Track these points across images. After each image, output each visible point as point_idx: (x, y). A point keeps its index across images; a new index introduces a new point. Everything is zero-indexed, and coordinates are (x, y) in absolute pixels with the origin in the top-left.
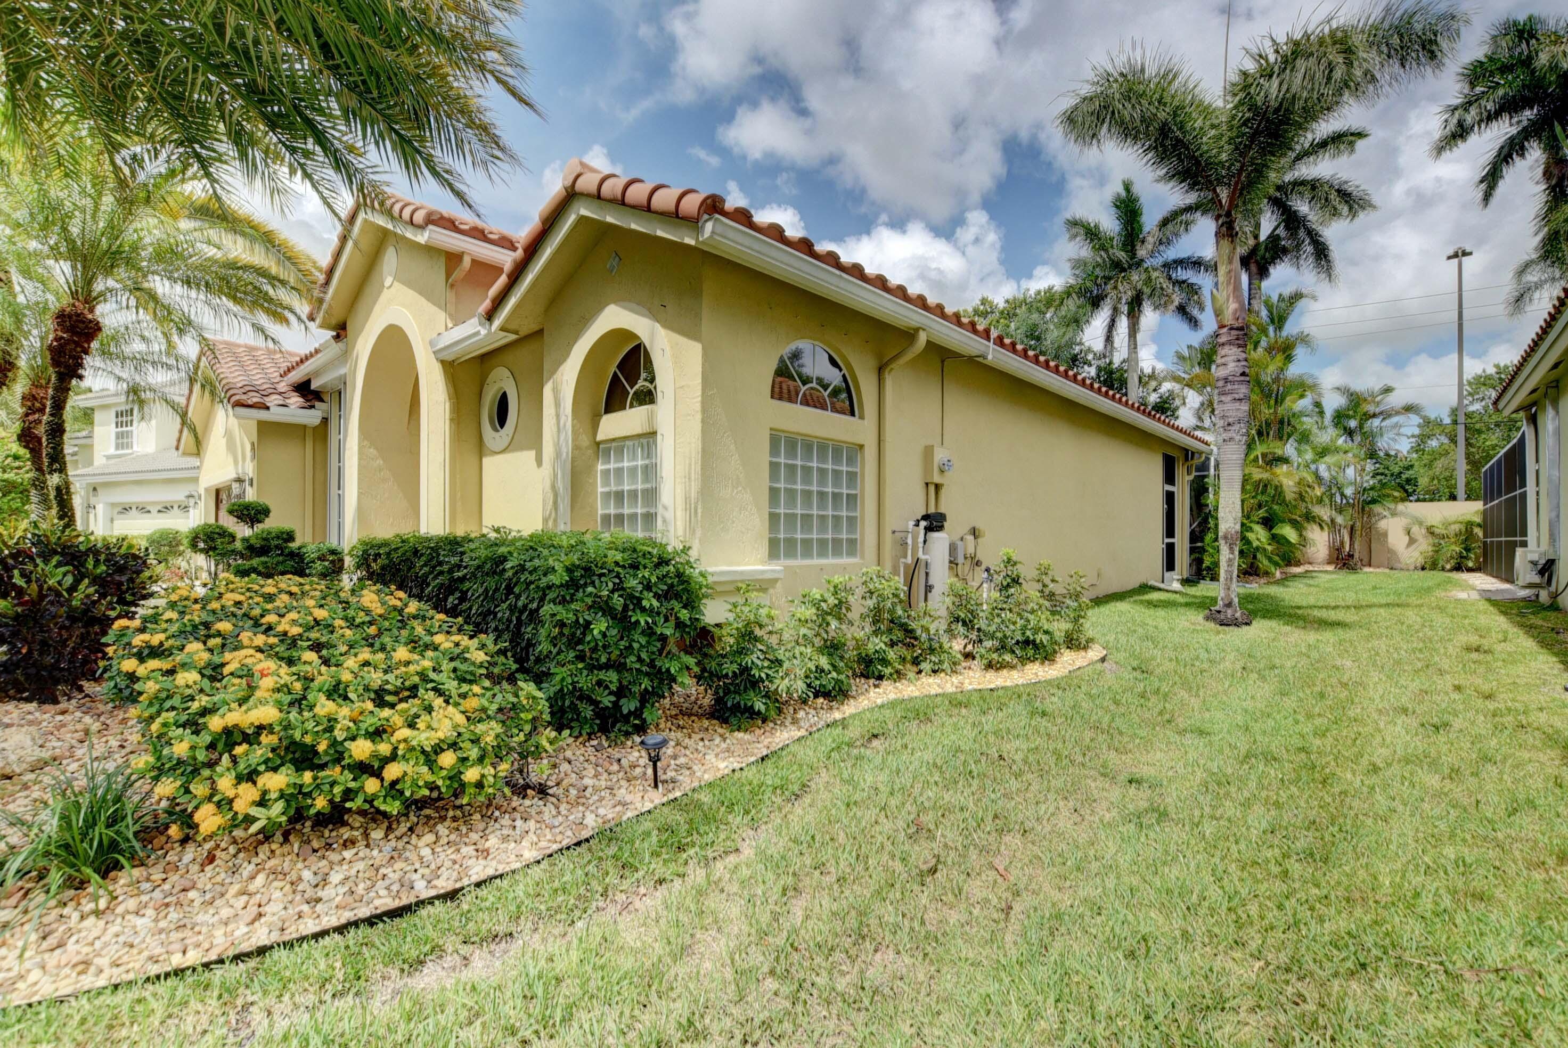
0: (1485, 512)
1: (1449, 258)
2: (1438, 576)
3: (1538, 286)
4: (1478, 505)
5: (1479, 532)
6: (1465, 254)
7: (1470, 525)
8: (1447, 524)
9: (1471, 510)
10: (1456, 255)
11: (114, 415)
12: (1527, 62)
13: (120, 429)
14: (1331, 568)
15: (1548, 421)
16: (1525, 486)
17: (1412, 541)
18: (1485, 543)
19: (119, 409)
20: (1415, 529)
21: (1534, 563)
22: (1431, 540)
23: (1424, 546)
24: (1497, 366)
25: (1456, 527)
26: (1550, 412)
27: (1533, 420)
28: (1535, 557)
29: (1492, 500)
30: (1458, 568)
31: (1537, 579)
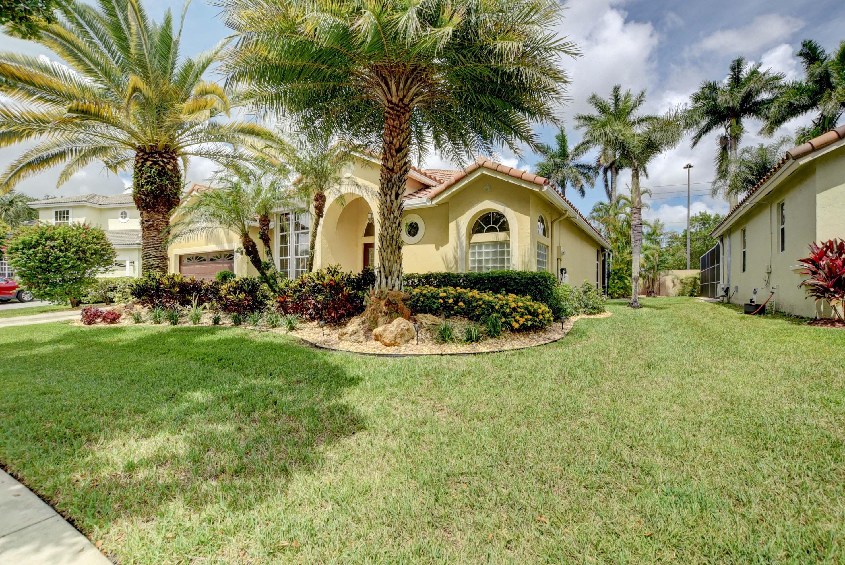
0: (701, 273)
1: (685, 168)
2: (684, 298)
3: (719, 188)
4: (699, 271)
5: (699, 282)
6: (690, 167)
7: (695, 278)
8: (687, 278)
9: (696, 273)
10: (687, 167)
11: (54, 213)
12: (715, 100)
13: (58, 222)
14: (644, 296)
15: (727, 241)
16: (718, 262)
17: (674, 285)
18: (701, 286)
19: (58, 210)
20: (676, 280)
21: (723, 288)
22: (681, 285)
23: (679, 287)
24: (700, 213)
25: (690, 280)
26: (728, 239)
27: (722, 241)
28: (723, 286)
29: (705, 268)
30: (691, 295)
31: (724, 294)
